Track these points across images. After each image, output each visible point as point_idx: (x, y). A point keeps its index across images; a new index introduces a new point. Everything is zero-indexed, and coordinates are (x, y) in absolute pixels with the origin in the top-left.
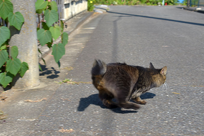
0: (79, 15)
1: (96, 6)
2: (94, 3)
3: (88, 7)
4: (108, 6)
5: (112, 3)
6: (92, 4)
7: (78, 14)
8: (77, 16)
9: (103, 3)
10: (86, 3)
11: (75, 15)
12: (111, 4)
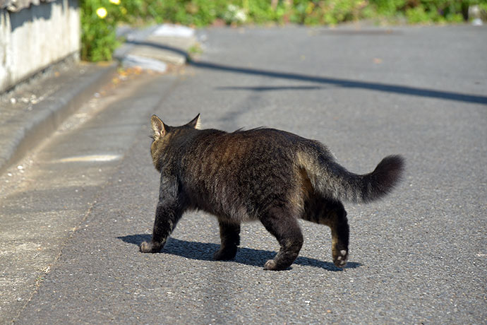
0: (34, 82)
1: (128, 32)
2: (115, 16)
3: (83, 39)
4: (197, 33)
5: (219, 17)
6: (104, 20)
7: (27, 79)
8: (18, 89)
9: (170, 17)
10: (75, 16)
12: (215, 22)
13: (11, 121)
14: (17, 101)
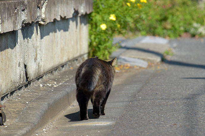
0: (56, 73)
1: (123, 41)
2: (112, 29)
4: (170, 42)
5: (186, 31)
6: (105, 32)
9: (152, 32)
10: (85, 29)
11: (39, 77)
13: (39, 99)
14: (43, 86)
